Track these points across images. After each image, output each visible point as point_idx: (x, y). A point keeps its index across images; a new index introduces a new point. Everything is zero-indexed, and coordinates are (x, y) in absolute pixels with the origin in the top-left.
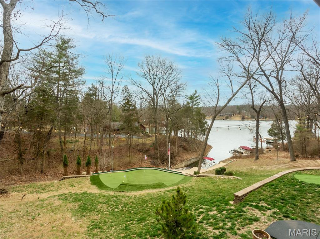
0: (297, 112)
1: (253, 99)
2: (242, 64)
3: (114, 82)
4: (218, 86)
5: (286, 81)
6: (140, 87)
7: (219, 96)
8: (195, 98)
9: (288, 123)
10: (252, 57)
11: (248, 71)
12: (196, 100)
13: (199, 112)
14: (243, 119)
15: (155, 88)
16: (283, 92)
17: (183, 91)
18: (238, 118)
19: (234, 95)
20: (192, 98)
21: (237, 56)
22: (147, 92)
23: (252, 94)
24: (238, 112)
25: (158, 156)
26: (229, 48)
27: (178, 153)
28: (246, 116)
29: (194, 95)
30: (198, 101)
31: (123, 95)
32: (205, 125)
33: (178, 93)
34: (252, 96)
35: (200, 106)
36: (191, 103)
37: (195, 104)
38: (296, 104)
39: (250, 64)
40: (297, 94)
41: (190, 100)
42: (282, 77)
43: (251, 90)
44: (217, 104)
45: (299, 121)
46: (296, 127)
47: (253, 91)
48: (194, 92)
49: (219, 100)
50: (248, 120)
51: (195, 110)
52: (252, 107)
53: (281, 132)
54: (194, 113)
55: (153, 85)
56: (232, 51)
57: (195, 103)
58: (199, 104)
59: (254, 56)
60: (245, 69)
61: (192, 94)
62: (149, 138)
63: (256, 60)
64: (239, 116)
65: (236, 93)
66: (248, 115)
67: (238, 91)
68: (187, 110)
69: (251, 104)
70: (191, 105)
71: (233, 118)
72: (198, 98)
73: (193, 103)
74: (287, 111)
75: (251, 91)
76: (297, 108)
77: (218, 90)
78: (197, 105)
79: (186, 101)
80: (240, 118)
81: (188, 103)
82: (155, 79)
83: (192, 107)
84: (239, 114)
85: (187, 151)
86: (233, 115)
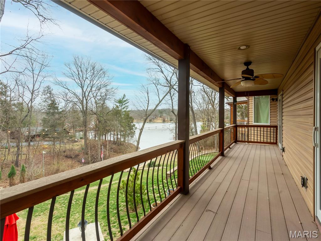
0: (201, 116)
1: (172, 105)
2: (165, 76)
3: (35, 80)
4: (148, 94)
5: (195, 92)
6: (66, 88)
7: (149, 102)
8: (124, 102)
9: (196, 124)
10: (173, 72)
11: (170, 83)
12: (125, 104)
13: (128, 115)
14: (164, 121)
15: (85, 90)
16: (193, 100)
17: (113, 95)
18: (160, 120)
19: (160, 102)
20: (120, 102)
21: (161, 69)
22: (75, 94)
23: (172, 100)
24: (160, 115)
25: (90, 160)
26: (155, 62)
27: (109, 156)
28: (166, 119)
29: (123, 99)
30: (127, 105)
31: (44, 96)
32: (134, 128)
33: (108, 97)
34: (172, 102)
35: (128, 110)
36: (120, 107)
37: (124, 108)
38: (200, 109)
39: (171, 78)
40: (201, 101)
41: (119, 103)
42: (192, 89)
43: (171, 97)
44: (147, 109)
45: (202, 122)
46: (201, 127)
47: (172, 98)
48: (123, 97)
49: (149, 105)
50: (168, 122)
51: (124, 113)
52: (172, 111)
53: (192, 131)
54: (123, 116)
55: (82, 87)
56: (157, 64)
57: (123, 106)
58: (127, 108)
59: (174, 72)
60: (167, 80)
61: (120, 98)
62: (75, 144)
63: (176, 75)
64: (161, 119)
65: (162, 100)
66: (168, 118)
67: (163, 98)
68: (116, 112)
69: (171, 108)
70: (120, 109)
71: (155, 120)
72: (126, 102)
73: (121, 106)
74: (195, 115)
75: (171, 99)
76: (202, 112)
77: (148, 97)
78: (125, 108)
79: (115, 104)
80: (161, 121)
81: (117, 107)
82: (84, 81)
83: (121, 110)
84: (161, 117)
85: (117, 153)
86: (156, 118)
